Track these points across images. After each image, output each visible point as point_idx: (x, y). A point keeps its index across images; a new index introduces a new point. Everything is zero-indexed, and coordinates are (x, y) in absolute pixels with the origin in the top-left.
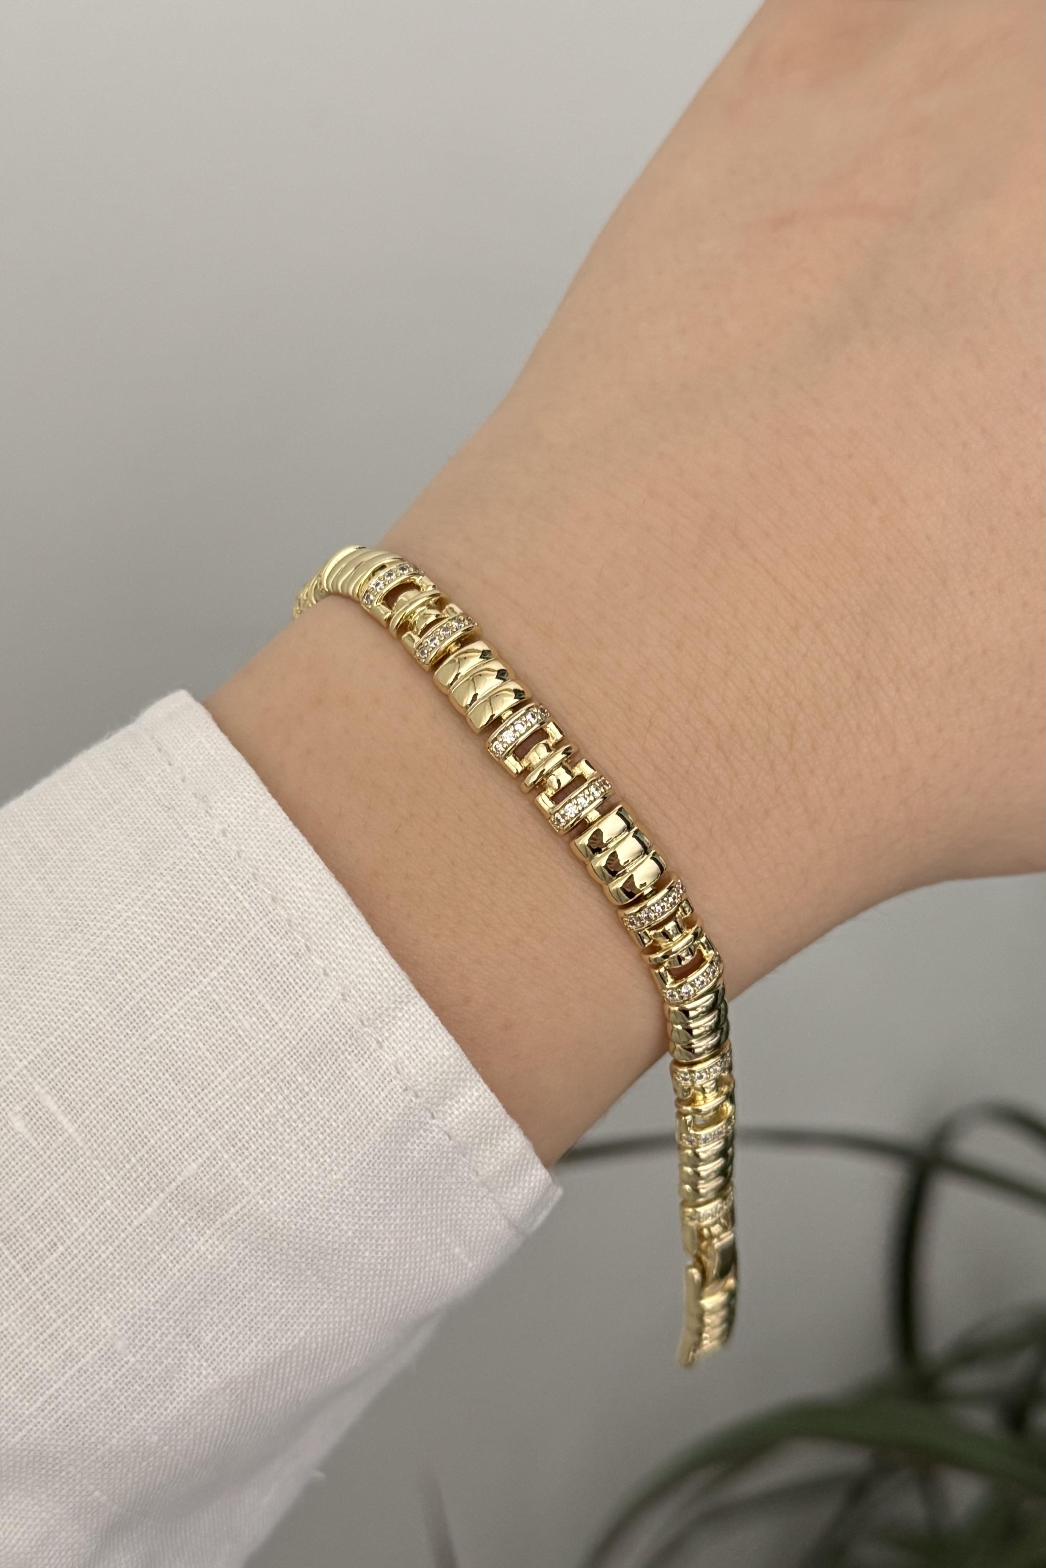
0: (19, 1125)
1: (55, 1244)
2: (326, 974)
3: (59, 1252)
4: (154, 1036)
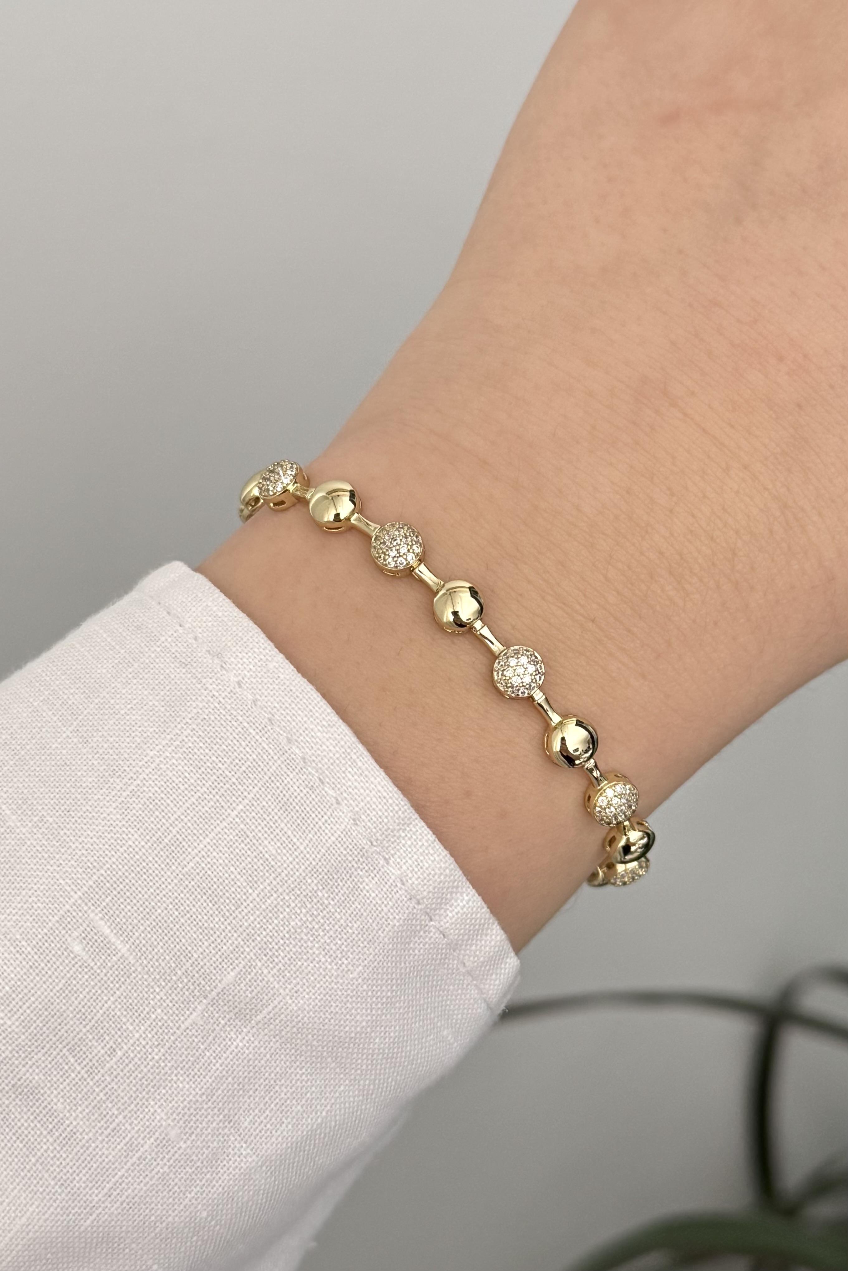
0: (77, 948)
1: (114, 1050)
2: (338, 803)
3: (118, 1057)
4: (191, 864)
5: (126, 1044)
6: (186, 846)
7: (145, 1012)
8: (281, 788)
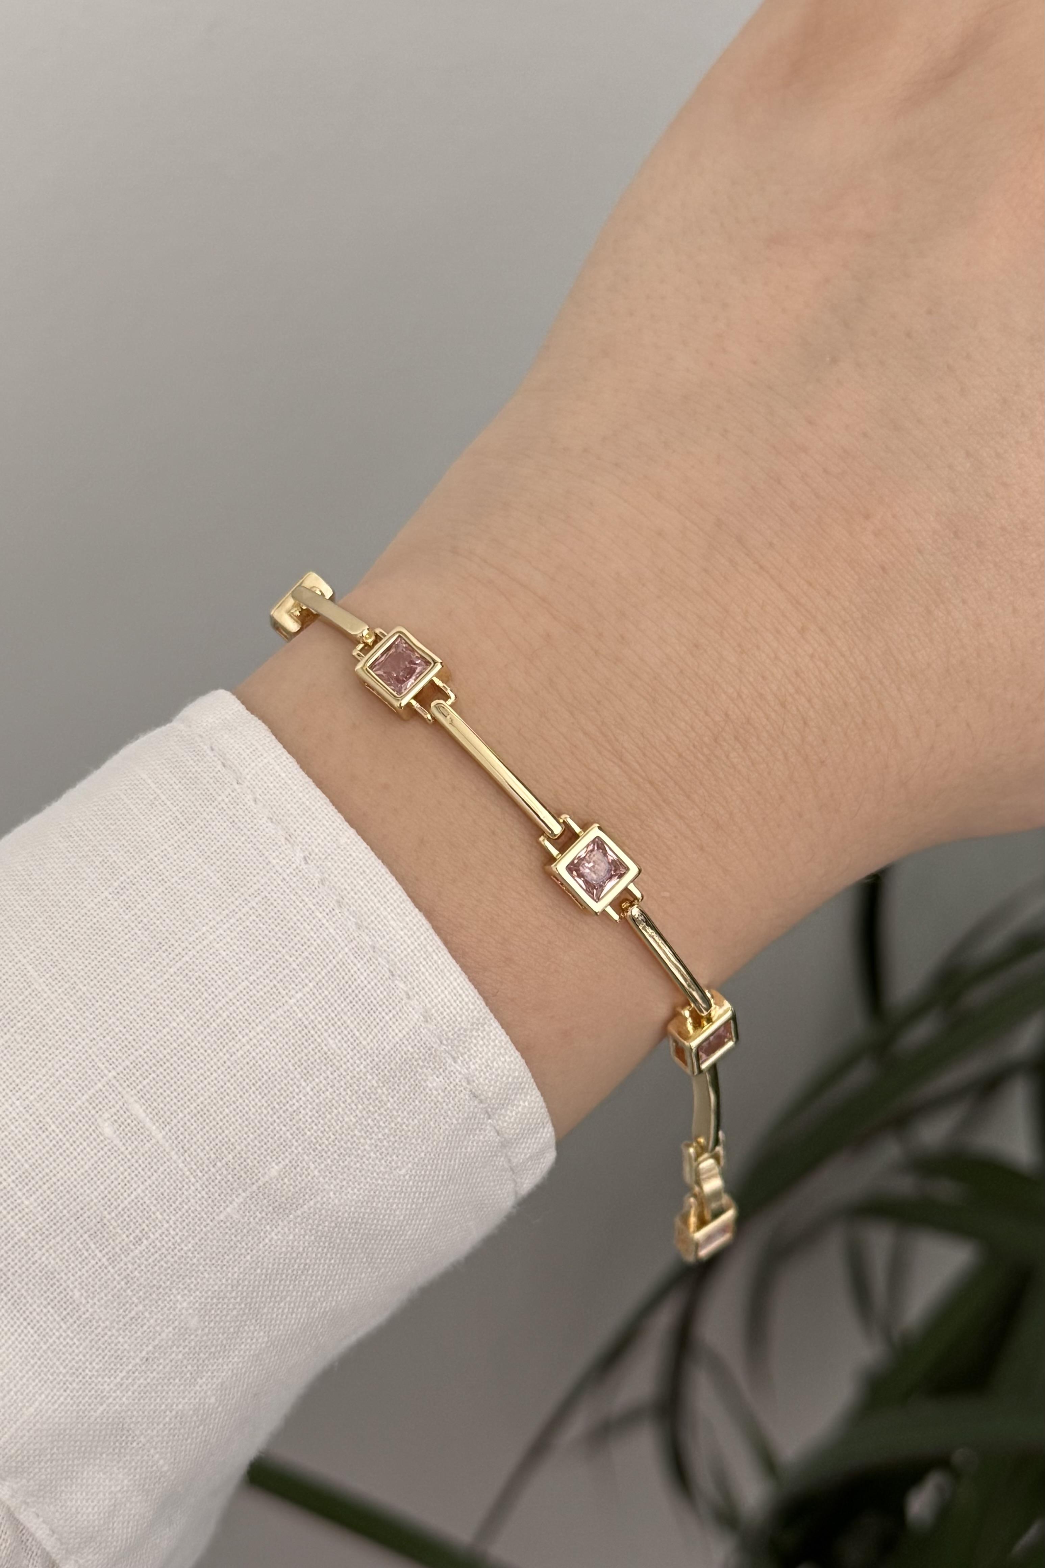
5: (153, 1234)
6: (237, 1032)
7: (177, 1203)
8: (346, 978)
